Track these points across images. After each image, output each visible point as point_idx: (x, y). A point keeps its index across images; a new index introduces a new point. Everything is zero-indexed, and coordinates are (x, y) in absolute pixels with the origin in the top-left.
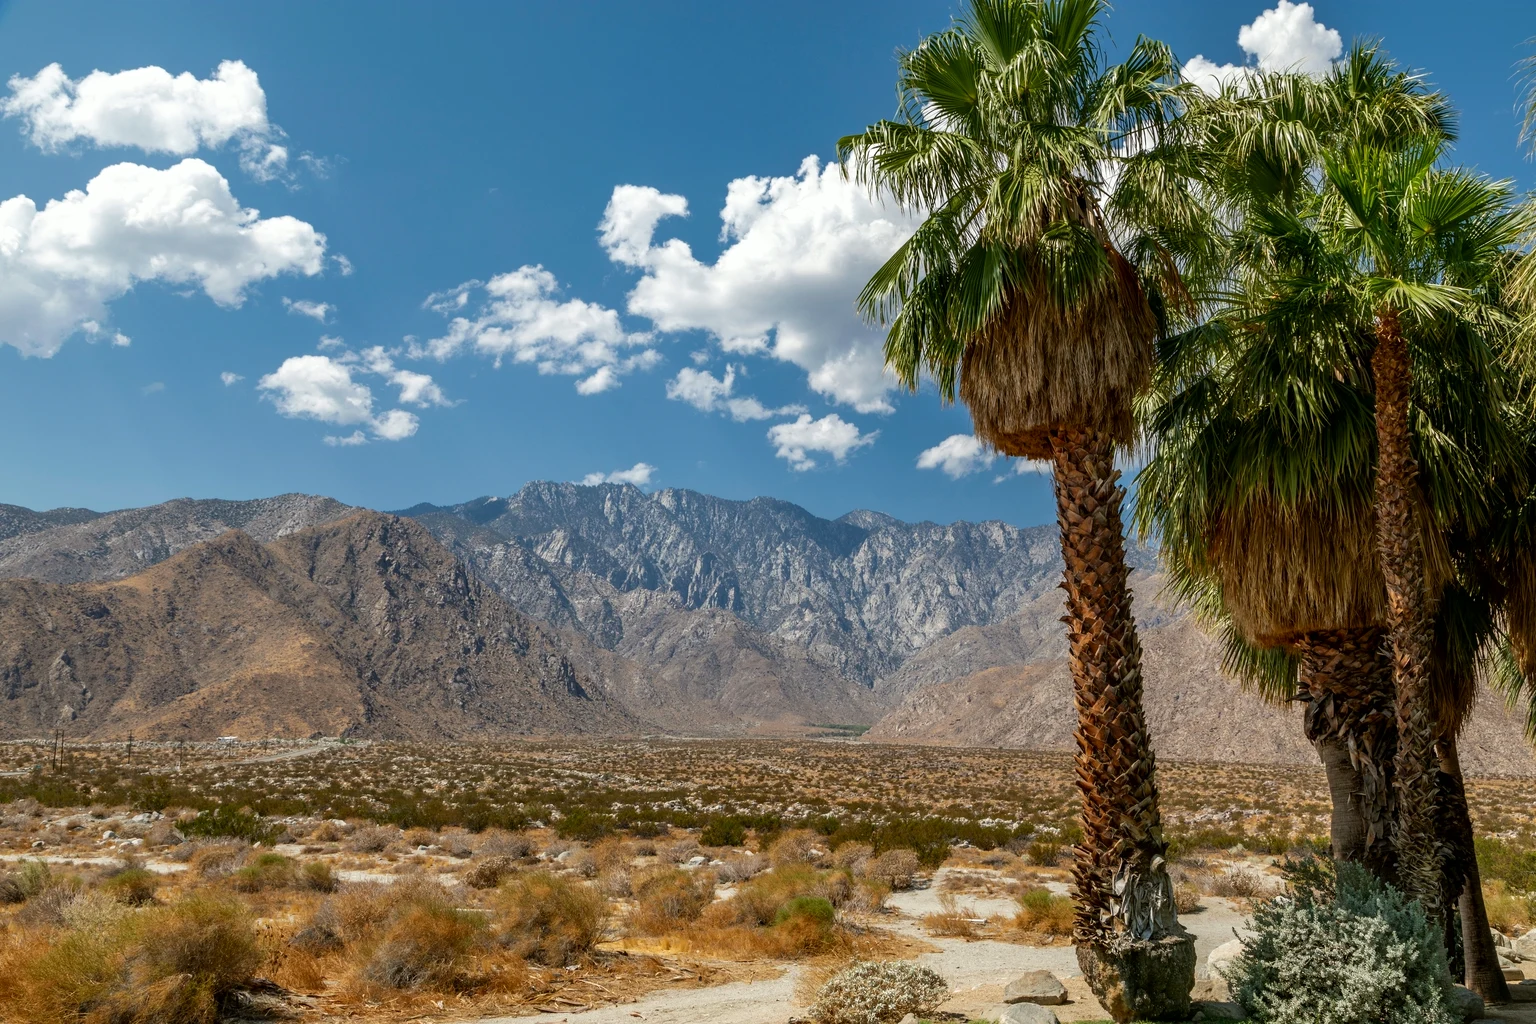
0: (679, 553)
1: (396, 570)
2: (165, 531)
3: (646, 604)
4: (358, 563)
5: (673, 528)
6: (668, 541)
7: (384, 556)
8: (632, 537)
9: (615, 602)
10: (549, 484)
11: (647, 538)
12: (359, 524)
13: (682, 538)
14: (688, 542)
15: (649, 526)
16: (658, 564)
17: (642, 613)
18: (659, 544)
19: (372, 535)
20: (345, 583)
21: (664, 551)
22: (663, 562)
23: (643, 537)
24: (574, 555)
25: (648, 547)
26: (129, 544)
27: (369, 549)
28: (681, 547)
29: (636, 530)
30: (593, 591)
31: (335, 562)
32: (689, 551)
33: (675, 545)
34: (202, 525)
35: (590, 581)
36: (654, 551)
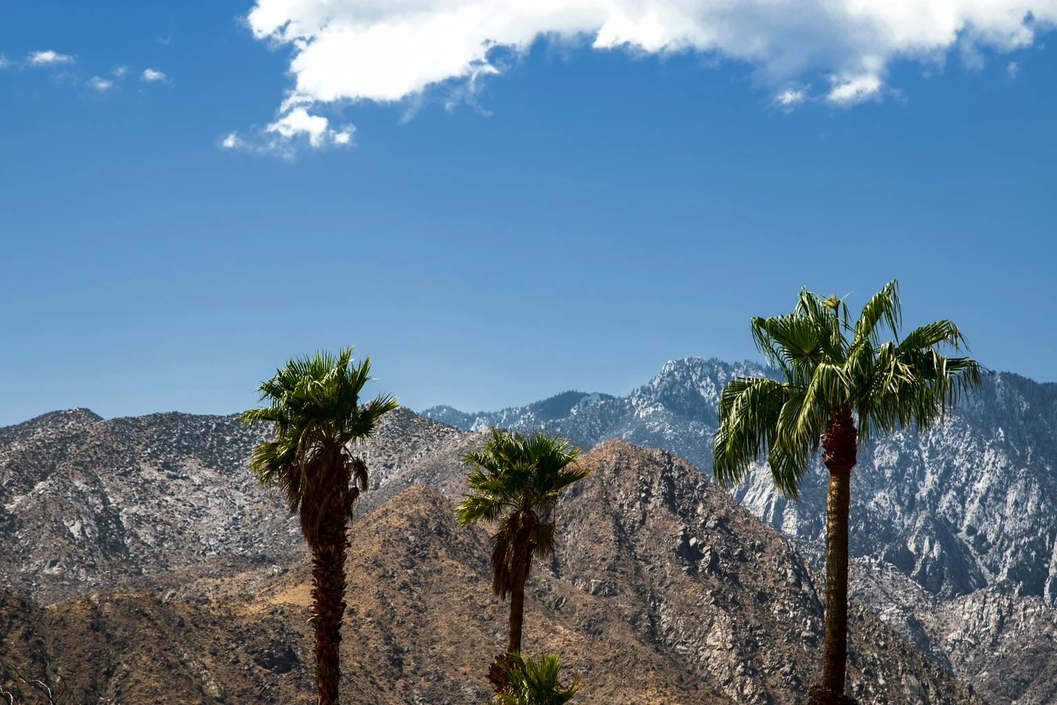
0: (1008, 511)
1: (713, 566)
2: (104, 481)
3: (1001, 626)
4: (639, 551)
5: (989, 456)
6: (981, 486)
7: (686, 538)
8: (898, 477)
9: (929, 619)
10: (711, 363)
11: (930, 479)
12: (617, 471)
13: (1013, 479)
14: (1027, 488)
15: (933, 452)
16: (962, 535)
17: (995, 645)
18: (960, 491)
19: (648, 492)
20: (630, 593)
21: (972, 508)
22: (971, 531)
23: (922, 476)
24: (802, 516)
25: (935, 497)
26: (53, 509)
27: (651, 523)
28: (1011, 497)
29: (904, 460)
30: (882, 598)
31: (599, 550)
32: (1030, 507)
33: (998, 493)
34: (166, 466)
35: (869, 573)
36: (951, 507)
